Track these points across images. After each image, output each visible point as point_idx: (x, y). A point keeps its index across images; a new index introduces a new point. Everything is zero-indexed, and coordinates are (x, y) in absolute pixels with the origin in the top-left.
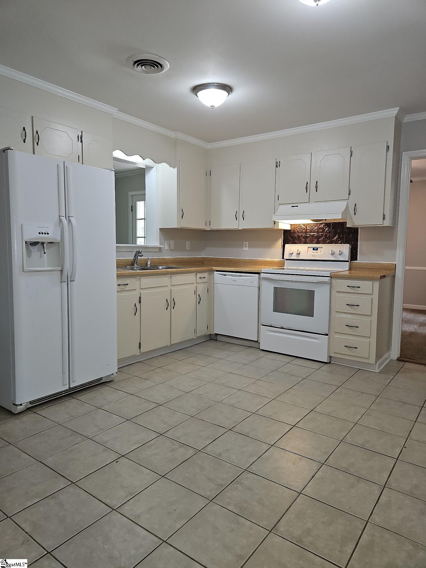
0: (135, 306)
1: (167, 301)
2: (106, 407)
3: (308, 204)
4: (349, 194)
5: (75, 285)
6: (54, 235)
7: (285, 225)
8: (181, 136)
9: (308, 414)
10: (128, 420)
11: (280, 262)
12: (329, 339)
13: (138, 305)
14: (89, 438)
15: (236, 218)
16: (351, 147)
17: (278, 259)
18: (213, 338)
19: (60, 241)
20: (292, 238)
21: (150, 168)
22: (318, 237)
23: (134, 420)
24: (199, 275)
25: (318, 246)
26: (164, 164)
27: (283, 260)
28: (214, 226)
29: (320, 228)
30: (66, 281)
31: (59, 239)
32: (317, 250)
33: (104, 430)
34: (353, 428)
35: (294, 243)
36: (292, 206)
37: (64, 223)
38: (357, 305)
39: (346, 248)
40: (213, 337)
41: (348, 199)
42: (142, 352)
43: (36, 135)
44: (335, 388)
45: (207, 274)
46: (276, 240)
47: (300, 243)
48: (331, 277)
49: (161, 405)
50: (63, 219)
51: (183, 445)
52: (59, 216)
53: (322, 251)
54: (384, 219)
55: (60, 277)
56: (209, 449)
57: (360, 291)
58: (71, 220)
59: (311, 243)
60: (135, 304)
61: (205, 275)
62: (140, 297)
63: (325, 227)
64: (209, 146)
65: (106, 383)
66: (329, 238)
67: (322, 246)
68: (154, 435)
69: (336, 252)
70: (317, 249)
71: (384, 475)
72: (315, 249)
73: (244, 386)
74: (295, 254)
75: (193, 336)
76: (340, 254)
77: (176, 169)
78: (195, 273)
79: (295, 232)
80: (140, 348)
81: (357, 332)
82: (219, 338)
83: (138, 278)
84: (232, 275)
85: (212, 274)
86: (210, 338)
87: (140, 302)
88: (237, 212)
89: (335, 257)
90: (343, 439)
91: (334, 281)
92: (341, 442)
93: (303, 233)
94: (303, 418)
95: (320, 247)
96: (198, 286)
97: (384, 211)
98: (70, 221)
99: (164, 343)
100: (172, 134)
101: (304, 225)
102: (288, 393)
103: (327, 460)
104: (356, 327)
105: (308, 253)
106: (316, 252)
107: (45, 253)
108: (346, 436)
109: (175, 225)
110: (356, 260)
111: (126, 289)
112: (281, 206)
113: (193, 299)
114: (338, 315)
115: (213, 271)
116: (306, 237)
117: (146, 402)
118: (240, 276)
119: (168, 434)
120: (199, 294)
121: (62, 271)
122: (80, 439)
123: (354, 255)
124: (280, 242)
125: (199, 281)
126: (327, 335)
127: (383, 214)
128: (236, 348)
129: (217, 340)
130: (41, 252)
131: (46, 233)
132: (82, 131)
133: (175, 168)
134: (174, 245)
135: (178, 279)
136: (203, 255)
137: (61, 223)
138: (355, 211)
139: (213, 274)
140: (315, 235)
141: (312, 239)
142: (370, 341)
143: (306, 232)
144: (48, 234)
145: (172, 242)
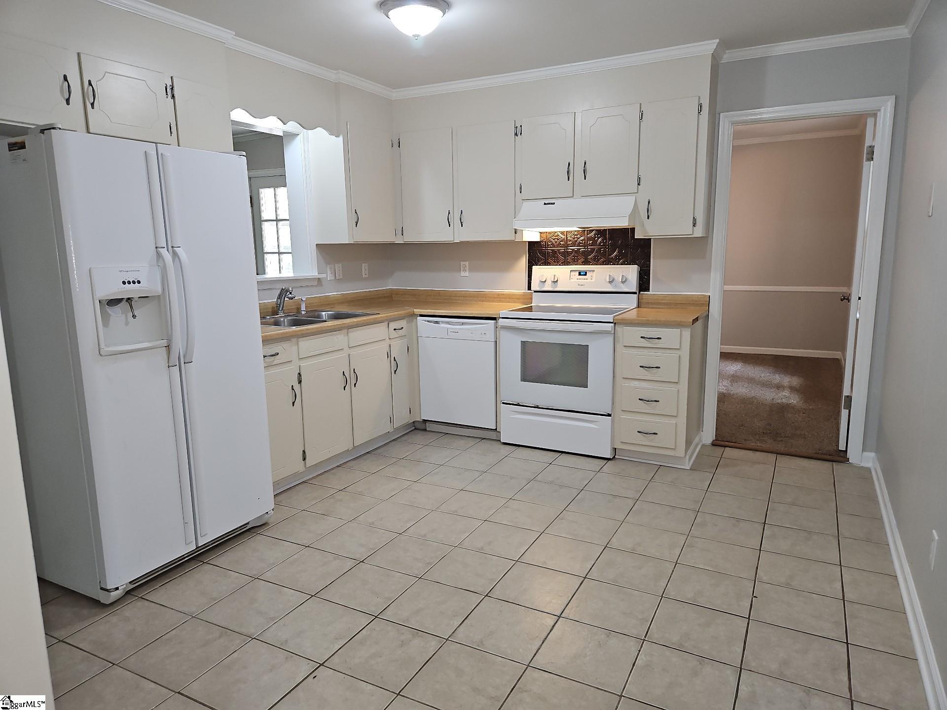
0: (293, 389)
1: (344, 374)
2: (268, 576)
3: (569, 200)
4: (639, 184)
5: (192, 369)
6: (150, 284)
7: (532, 235)
8: (345, 77)
9: (601, 554)
10: (312, 596)
11: (523, 295)
12: (613, 421)
13: (297, 387)
14: (255, 638)
15: (449, 222)
16: (641, 104)
17: (522, 289)
18: (420, 427)
19: (161, 293)
20: (544, 254)
21: (292, 136)
22: (586, 254)
23: (323, 595)
24: (393, 325)
25: (587, 269)
26: (320, 131)
27: (530, 291)
28: (410, 237)
29: (589, 239)
30: (178, 365)
31: (159, 290)
32: (586, 275)
33: (276, 619)
34: (673, 571)
35: (546, 263)
36: (545, 204)
37: (165, 259)
38: (657, 368)
39: (631, 272)
40: (418, 426)
41: (636, 192)
42: (308, 466)
43: (88, 88)
44: (631, 503)
45: (405, 322)
46: (517, 258)
47: (557, 262)
48: (615, 323)
49: (362, 562)
50: (164, 252)
51: (417, 633)
52: (156, 248)
53: (594, 276)
54: (694, 225)
55: (166, 357)
56: (460, 635)
57: (660, 344)
58: (178, 253)
59: (575, 262)
60: (292, 386)
61: (402, 323)
62: (299, 374)
63: (598, 237)
64: (396, 94)
65: (257, 529)
66: (604, 255)
67: (593, 269)
68: (365, 620)
69: (616, 278)
70: (586, 273)
71: (737, 649)
72: (582, 273)
73: (491, 513)
74: (549, 282)
75: (388, 428)
76: (623, 282)
77: (341, 138)
78: (387, 323)
79: (548, 245)
80: (304, 459)
81: (658, 408)
82: (429, 427)
83: (294, 340)
84: (448, 323)
85: (413, 321)
86: (414, 428)
87: (300, 382)
88: (449, 213)
89: (616, 286)
90: (663, 593)
91: (619, 329)
92: (661, 599)
93: (561, 247)
94: (595, 562)
95: (590, 271)
96: (393, 343)
97: (694, 214)
98: (175, 255)
99: (342, 444)
100: (331, 75)
101: (562, 233)
102: (562, 519)
103: (647, 632)
104: (654, 401)
105: (571, 280)
106: (585, 279)
107: (134, 316)
108: (666, 587)
109: (344, 239)
110: (648, 290)
111: (276, 362)
112: (526, 204)
113: (385, 365)
114: (627, 383)
115: (413, 316)
116: (566, 254)
117: (335, 559)
118: (463, 324)
119: (387, 615)
120: (394, 358)
121: (168, 347)
122: (238, 641)
123: (644, 284)
124: (524, 261)
125: (394, 334)
126: (609, 415)
127: (693, 218)
128: (462, 442)
129: (425, 430)
130: (126, 316)
131: (136, 281)
132: (172, 77)
133: (339, 136)
134: (341, 272)
135: (360, 335)
136: (391, 285)
137: (161, 259)
138: (648, 213)
139: (415, 320)
140: (582, 250)
141: (577, 257)
142: (676, 423)
143: (567, 246)
144: (139, 282)
145: (338, 267)
